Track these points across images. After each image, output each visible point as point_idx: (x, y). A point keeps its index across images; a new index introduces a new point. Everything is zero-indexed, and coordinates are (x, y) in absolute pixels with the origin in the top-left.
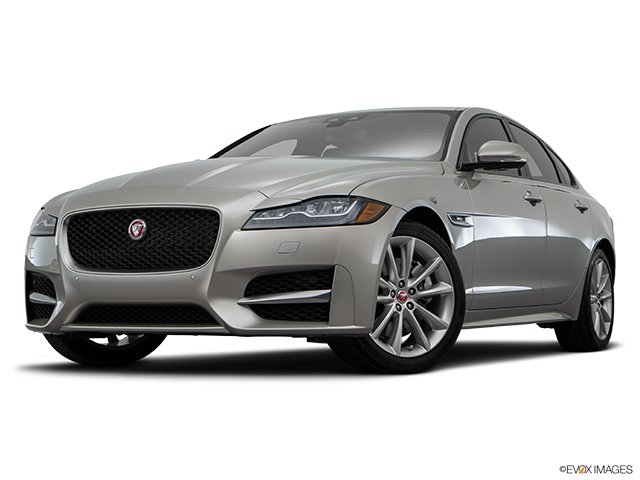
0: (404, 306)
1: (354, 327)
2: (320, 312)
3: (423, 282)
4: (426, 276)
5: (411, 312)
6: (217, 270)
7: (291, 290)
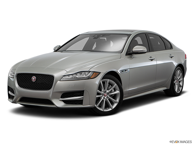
0: (106, 97)
1: (89, 106)
2: (80, 102)
3: (112, 90)
4: (112, 89)
5: (108, 99)
6: (54, 91)
7: (73, 97)
